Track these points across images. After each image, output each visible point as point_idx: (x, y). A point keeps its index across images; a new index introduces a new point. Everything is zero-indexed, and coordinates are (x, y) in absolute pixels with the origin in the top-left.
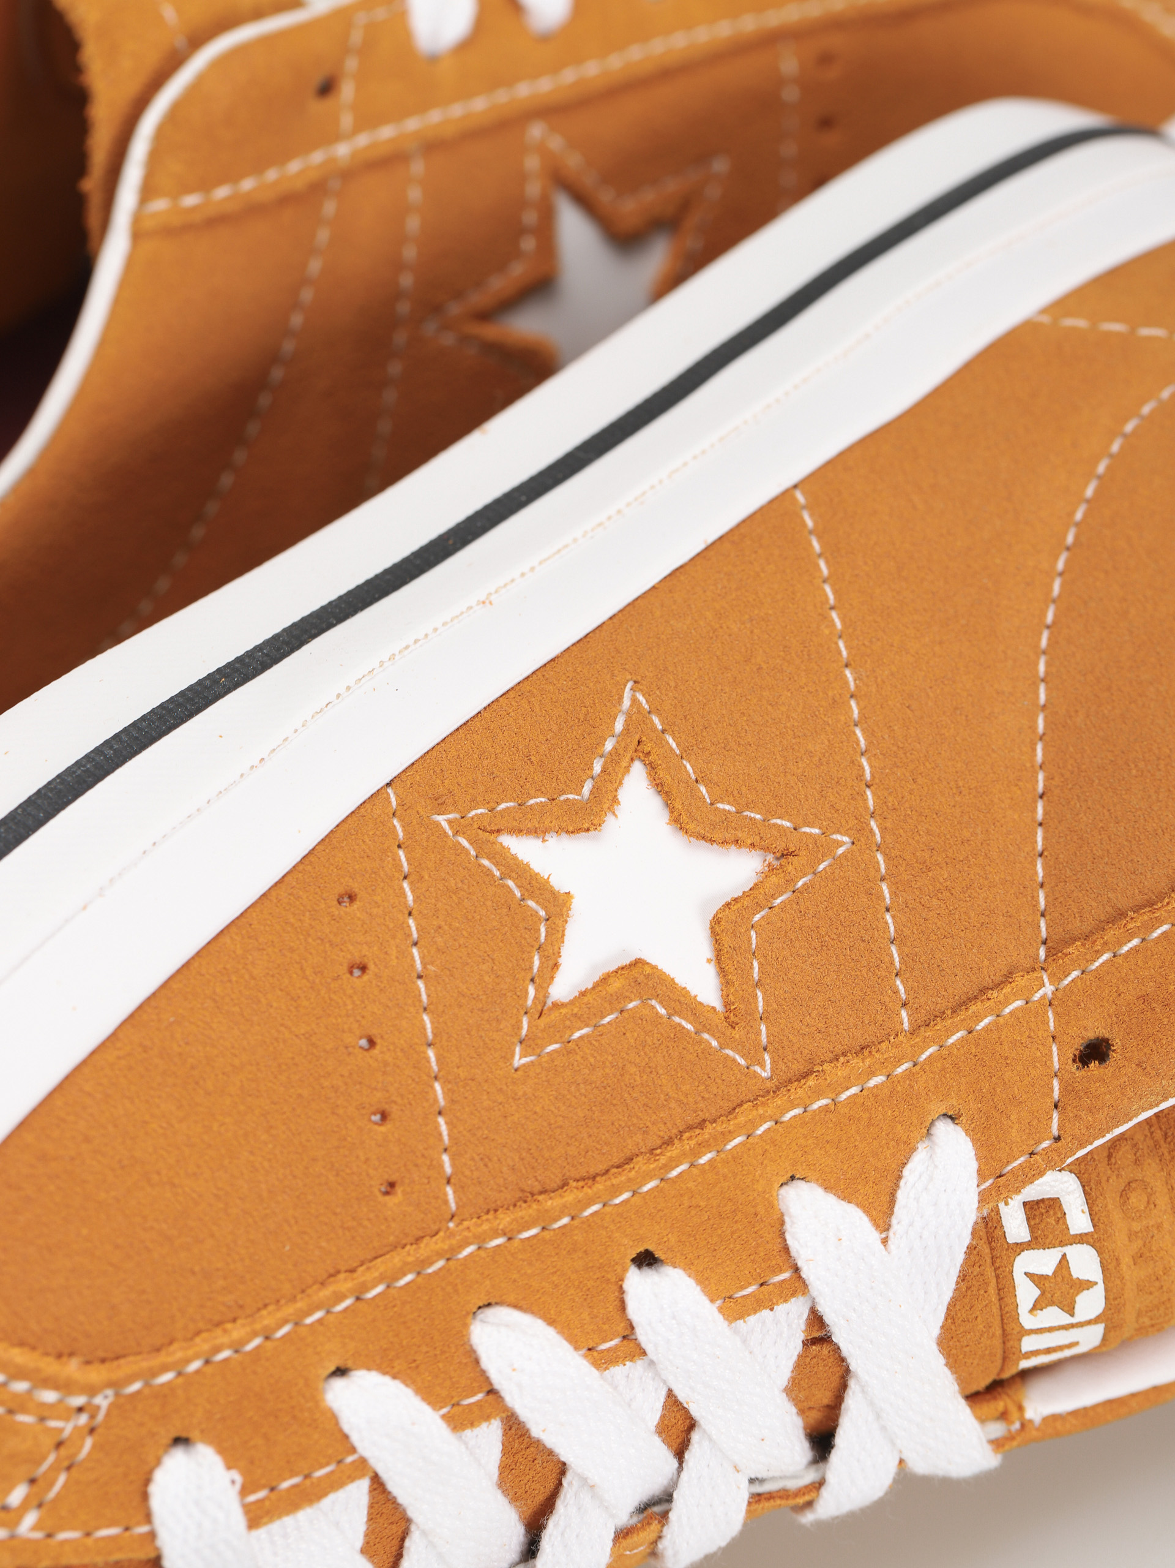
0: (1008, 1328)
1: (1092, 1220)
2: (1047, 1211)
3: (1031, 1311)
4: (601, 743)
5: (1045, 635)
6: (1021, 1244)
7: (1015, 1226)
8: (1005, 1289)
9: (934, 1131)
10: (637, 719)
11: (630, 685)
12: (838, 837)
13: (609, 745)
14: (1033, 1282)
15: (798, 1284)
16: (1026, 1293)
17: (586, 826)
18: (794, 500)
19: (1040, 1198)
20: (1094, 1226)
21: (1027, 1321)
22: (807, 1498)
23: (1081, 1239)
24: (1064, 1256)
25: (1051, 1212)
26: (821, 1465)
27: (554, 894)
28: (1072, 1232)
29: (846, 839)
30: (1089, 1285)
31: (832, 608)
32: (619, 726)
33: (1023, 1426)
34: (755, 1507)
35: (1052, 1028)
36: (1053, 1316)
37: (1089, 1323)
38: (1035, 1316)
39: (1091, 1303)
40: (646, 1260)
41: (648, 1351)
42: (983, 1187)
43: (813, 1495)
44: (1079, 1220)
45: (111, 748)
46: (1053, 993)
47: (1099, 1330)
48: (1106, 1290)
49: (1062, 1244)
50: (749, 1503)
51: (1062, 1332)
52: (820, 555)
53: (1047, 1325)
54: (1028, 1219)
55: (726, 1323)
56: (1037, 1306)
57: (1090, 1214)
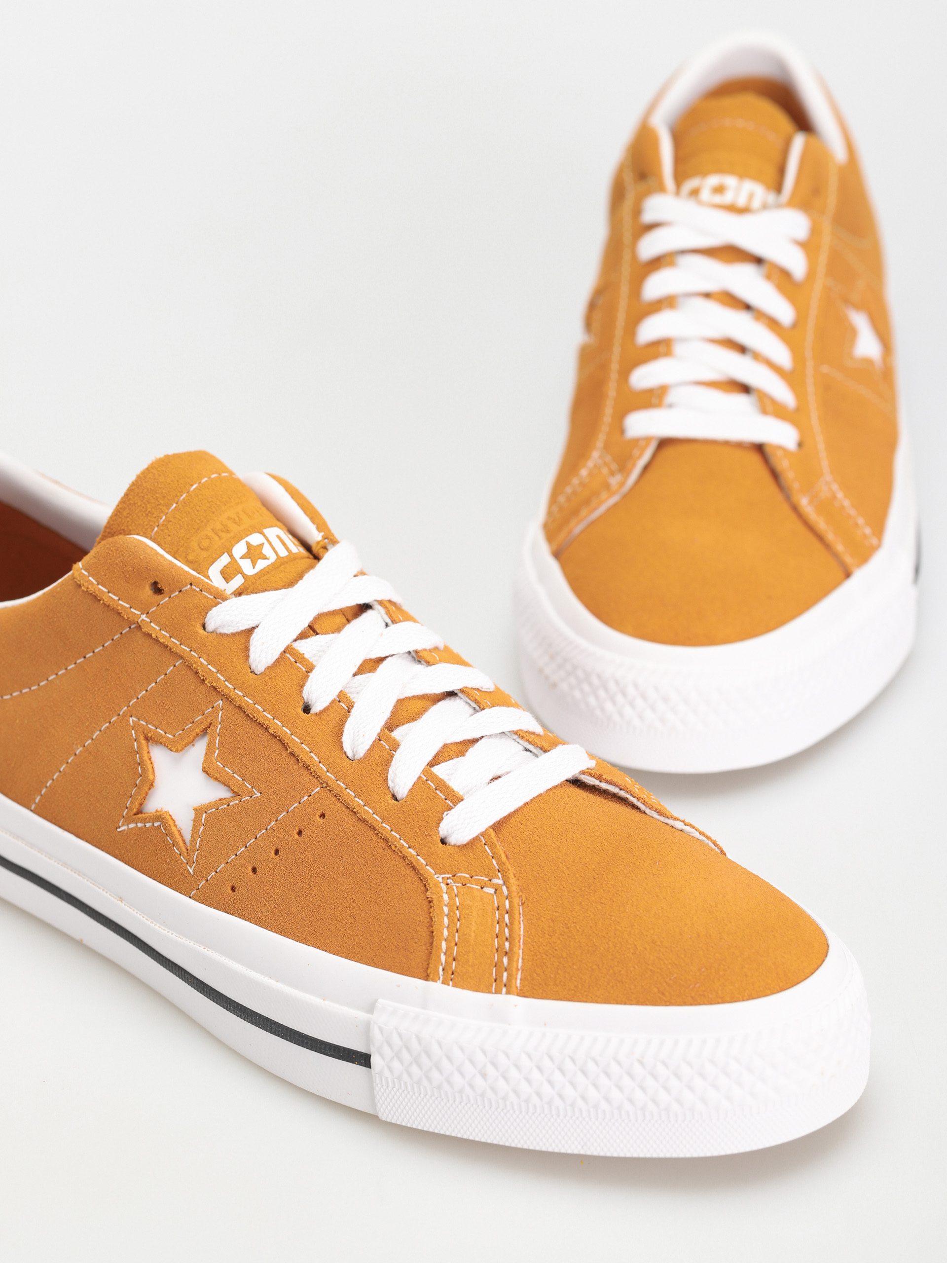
0: (279, 564)
1: (222, 555)
2: (226, 573)
3: (268, 559)
4: (141, 828)
5: (33, 688)
6: (243, 576)
7: (237, 582)
8: (264, 572)
9: (211, 630)
10: (128, 821)
11: (118, 830)
12: (131, 722)
13: (140, 825)
14: (255, 565)
15: (288, 650)
16: (261, 564)
17: (169, 817)
18: (35, 808)
19: (223, 579)
20: (224, 553)
21: (273, 558)
22: (388, 605)
23: (231, 556)
24: (241, 558)
25: (226, 572)
26: (371, 604)
27: (196, 814)
28: (230, 560)
29: (131, 719)
30: (248, 544)
31: (60, 772)
32: (132, 826)
33: (325, 539)
34: (397, 621)
35: (155, 608)
36: (267, 550)
37: (265, 536)
38: (269, 557)
39: (255, 539)
40: (307, 709)
41: (340, 691)
42: (221, 601)
43: (385, 603)
44: (225, 559)
45: (227, 1007)
46: (144, 614)
47: (266, 531)
48: (247, 536)
49: (236, 561)
50: (396, 623)
51: (273, 544)
52: (46, 787)
53: (272, 551)
54: (232, 579)
55: (315, 668)
56: (265, 558)
57: (220, 557)
